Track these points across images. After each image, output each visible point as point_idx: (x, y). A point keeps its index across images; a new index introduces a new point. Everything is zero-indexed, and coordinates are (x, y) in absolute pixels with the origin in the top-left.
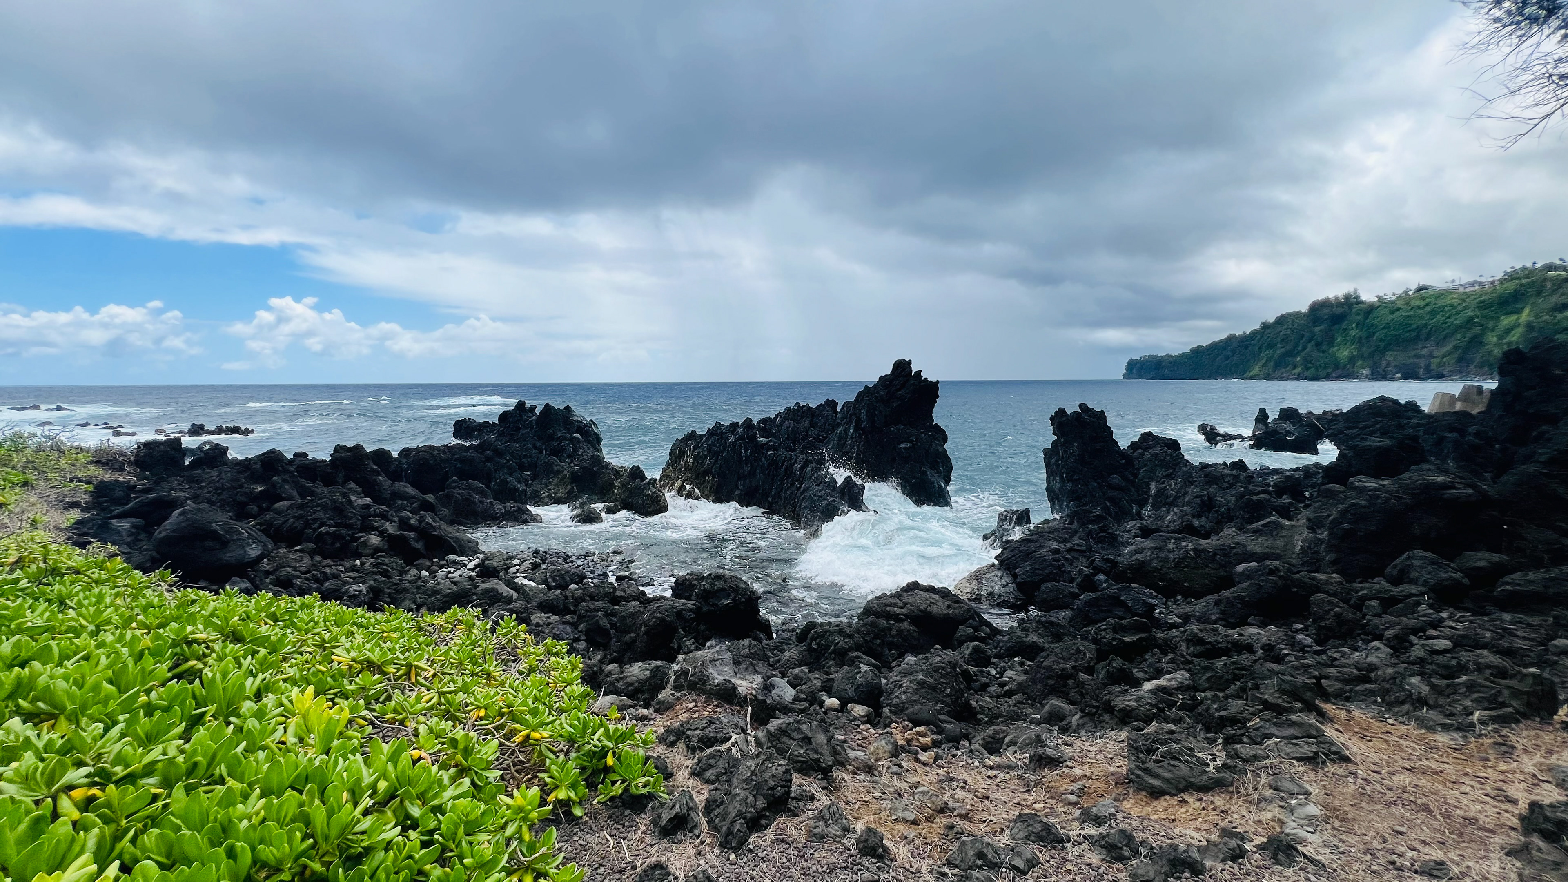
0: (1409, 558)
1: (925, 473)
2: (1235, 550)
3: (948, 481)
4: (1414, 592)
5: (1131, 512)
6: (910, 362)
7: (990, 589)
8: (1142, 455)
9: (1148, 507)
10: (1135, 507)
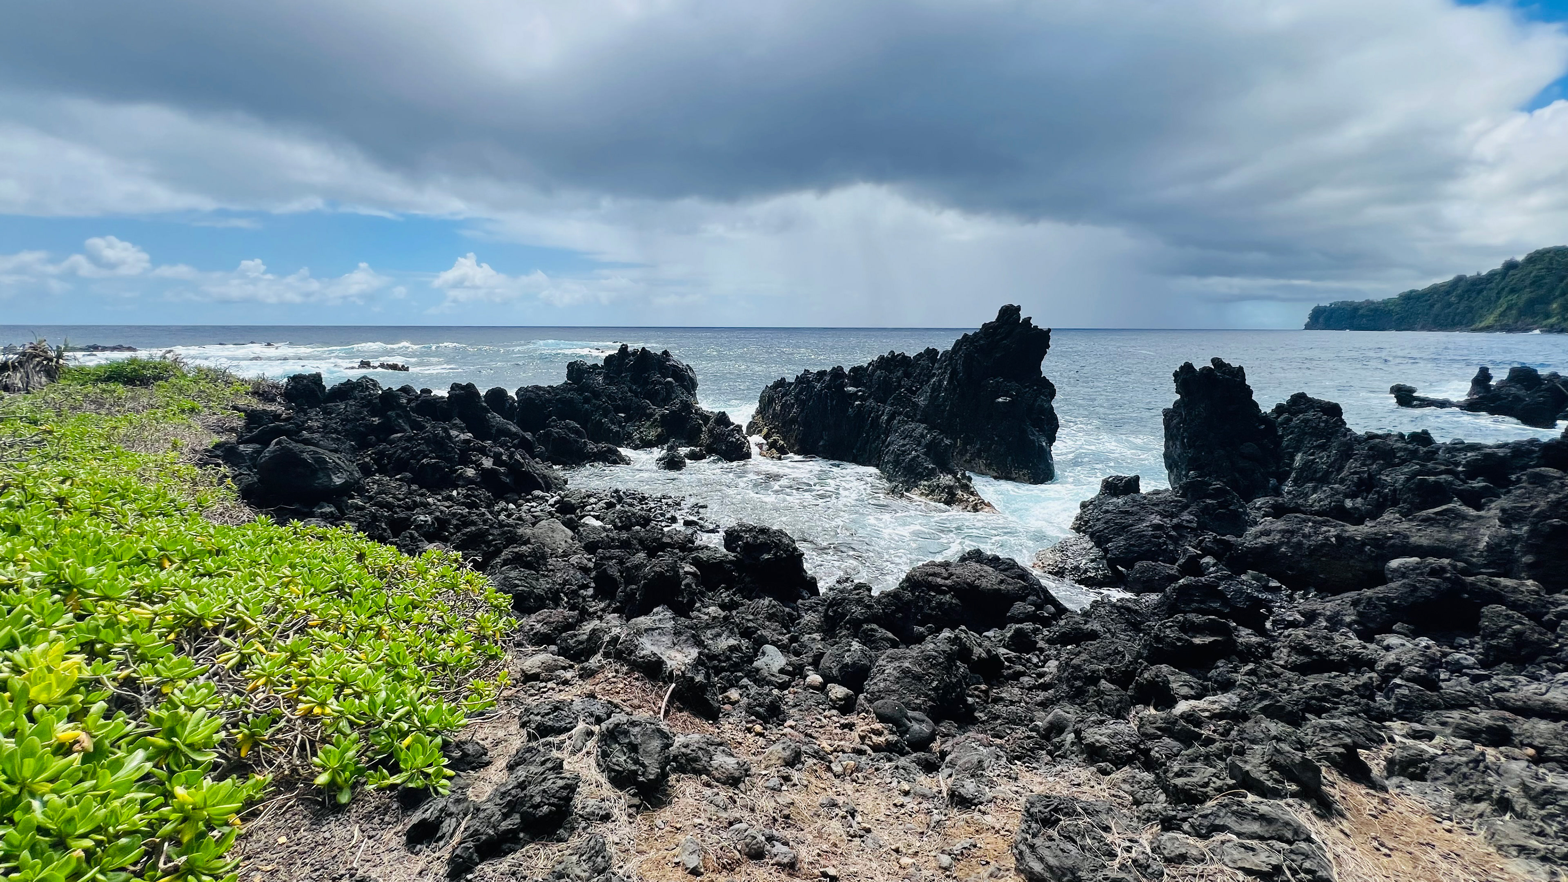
1: (1024, 431)
2: (1392, 541)
3: (1052, 439)
5: (1263, 486)
6: (1018, 308)
7: (1076, 564)
8: (1289, 420)
9: (1289, 482)
10: (1273, 481)
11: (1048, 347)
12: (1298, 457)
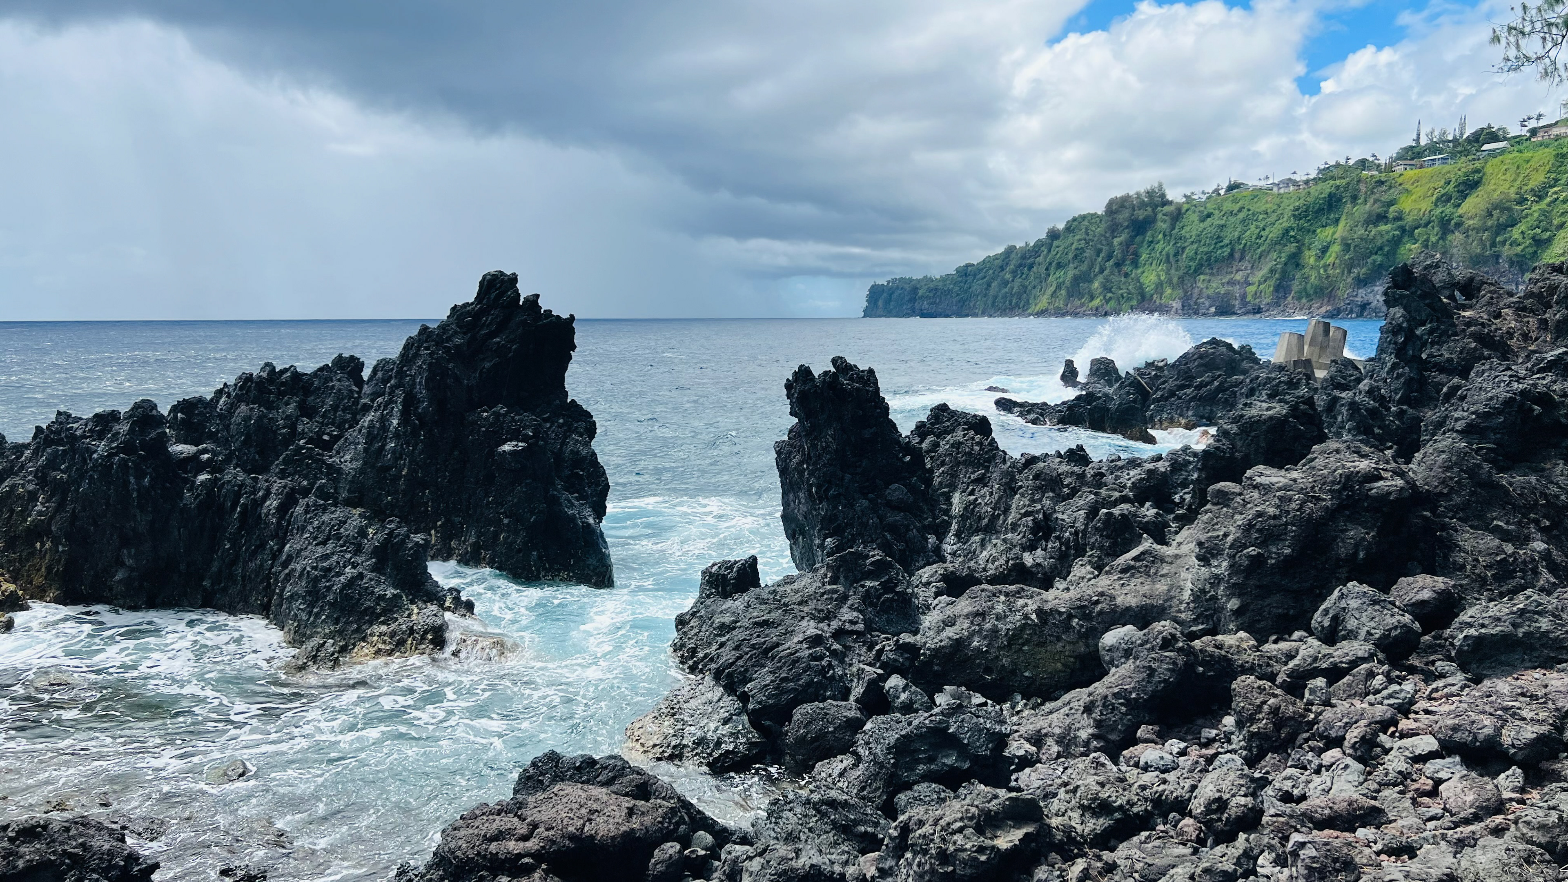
0: (1342, 596)
1: (554, 501)
2: (1100, 606)
3: (600, 512)
4: (1360, 654)
5: (924, 549)
6: (514, 279)
7: (699, 734)
8: (936, 445)
9: (950, 538)
10: (932, 539)
11: (573, 347)
12: (957, 499)
